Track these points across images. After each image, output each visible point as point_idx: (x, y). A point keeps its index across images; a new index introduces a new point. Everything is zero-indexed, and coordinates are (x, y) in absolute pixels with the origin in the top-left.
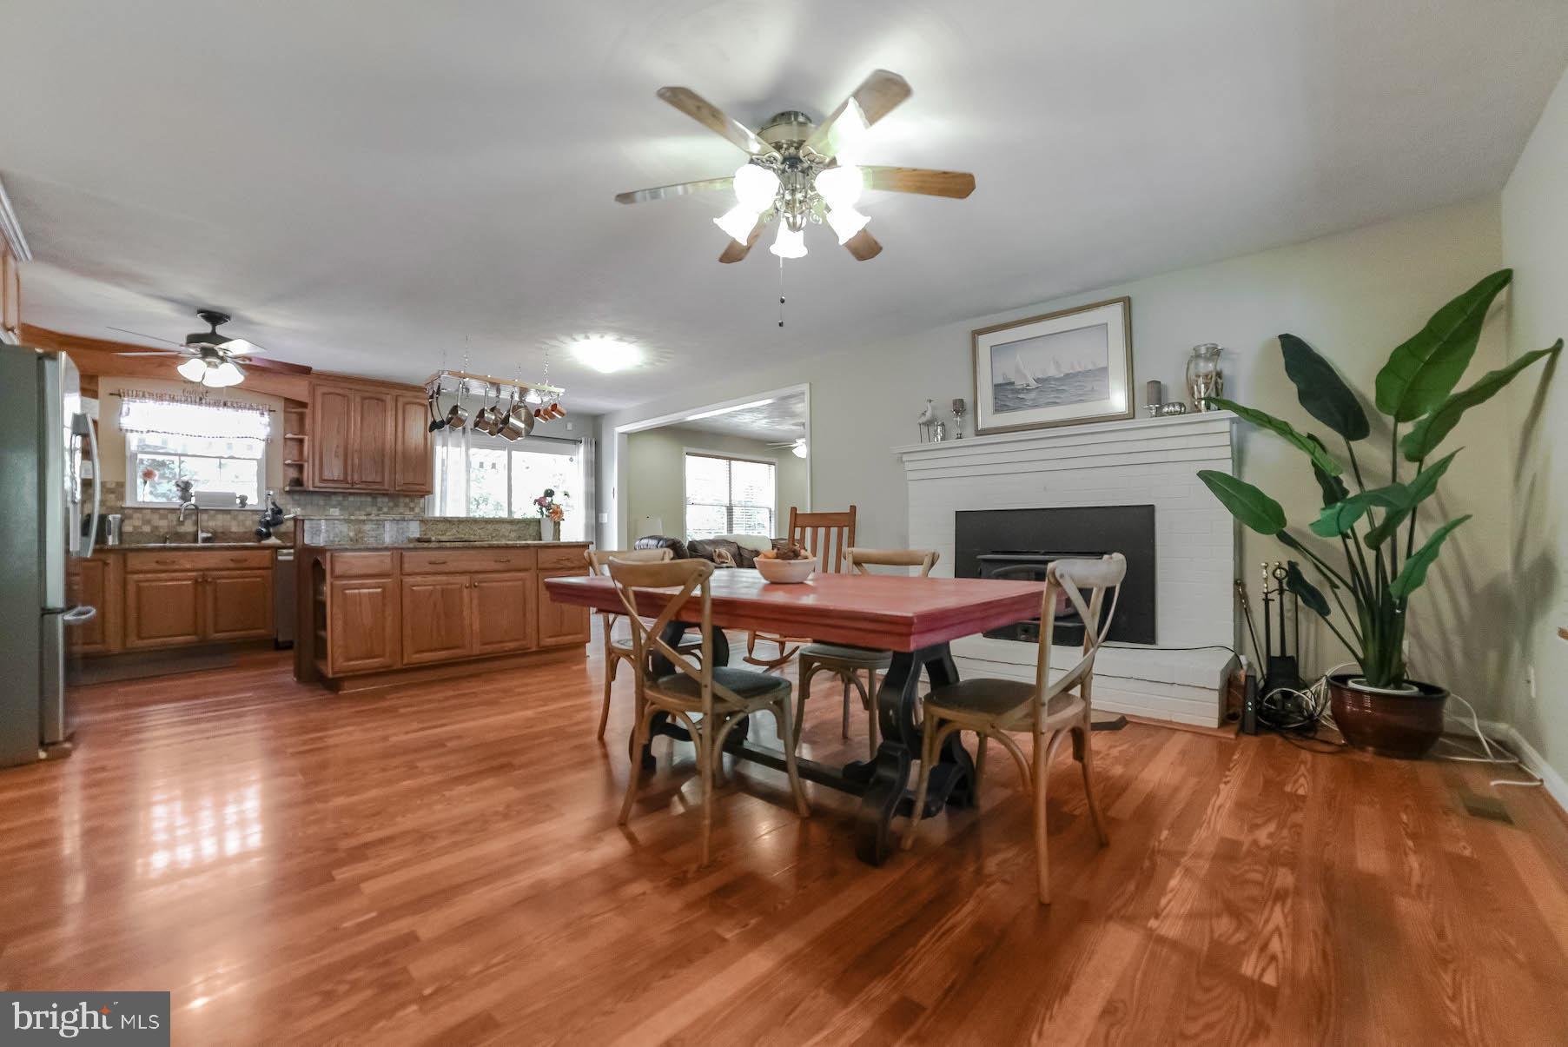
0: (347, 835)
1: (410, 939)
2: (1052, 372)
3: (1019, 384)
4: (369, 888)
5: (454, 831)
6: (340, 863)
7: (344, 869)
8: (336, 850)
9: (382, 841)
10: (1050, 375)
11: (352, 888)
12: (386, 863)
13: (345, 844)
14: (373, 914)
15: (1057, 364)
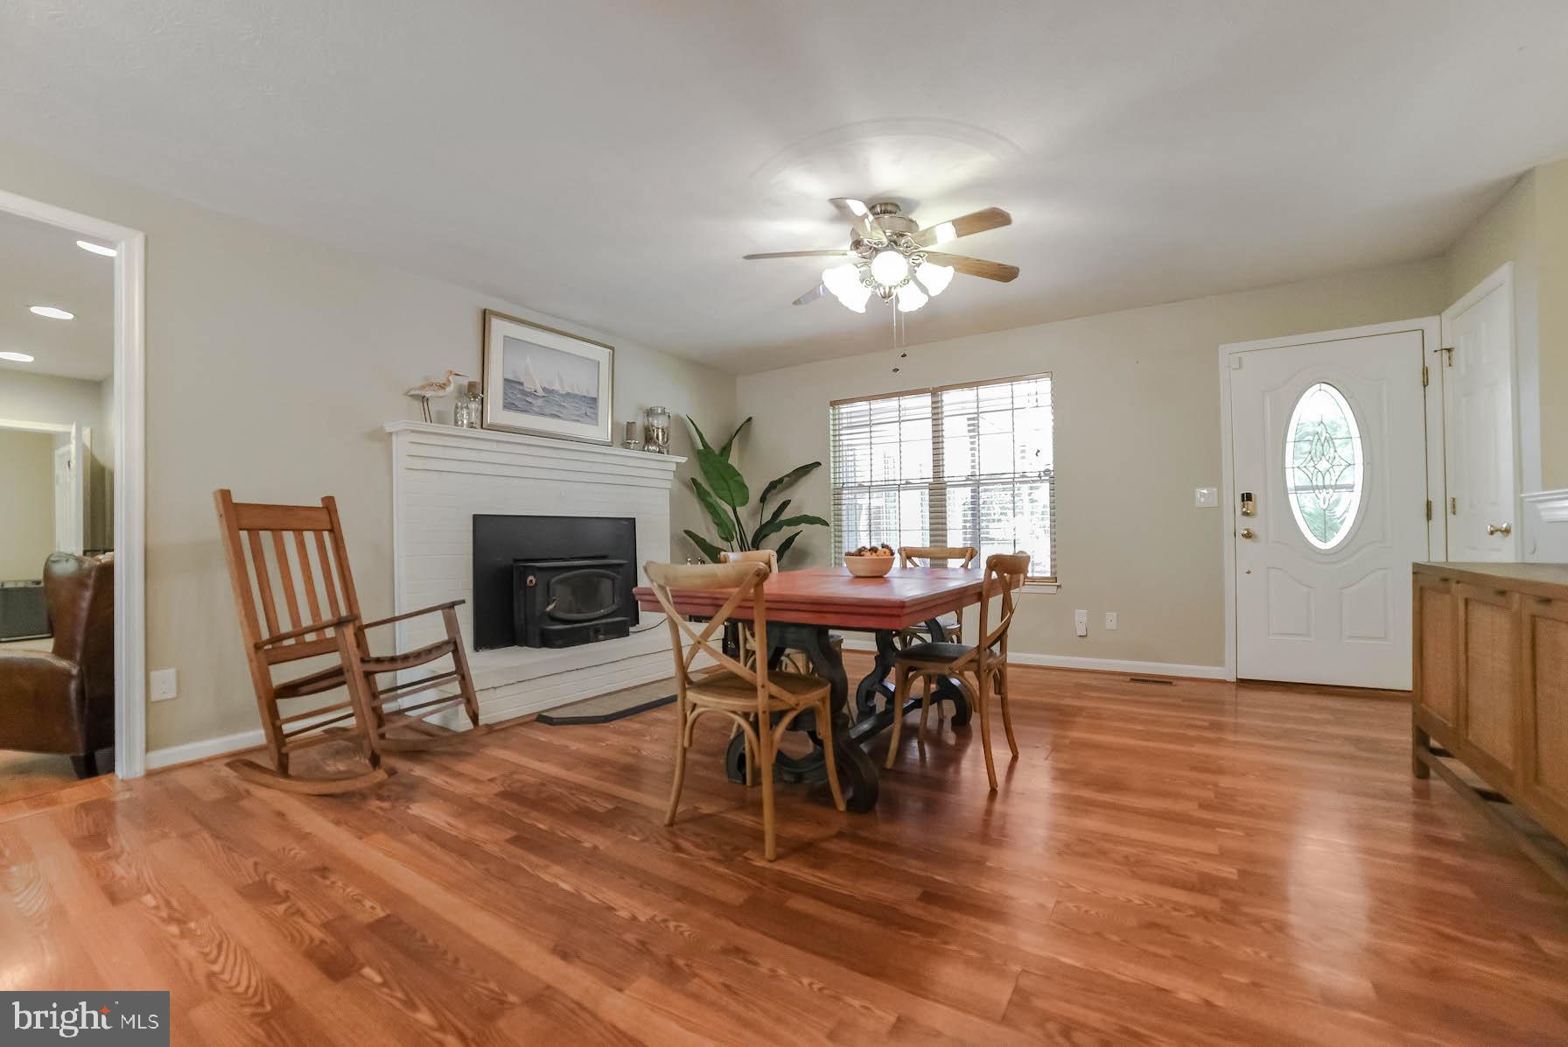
0: (1205, 914)
1: (1204, 806)
2: (556, 387)
3: (528, 387)
4: (1212, 848)
5: (1103, 853)
6: (1225, 883)
7: (1224, 875)
8: (1225, 901)
9: (1175, 884)
10: (553, 388)
11: (1224, 855)
12: (1185, 860)
13: (1212, 904)
14: (1218, 829)
15: (561, 383)
